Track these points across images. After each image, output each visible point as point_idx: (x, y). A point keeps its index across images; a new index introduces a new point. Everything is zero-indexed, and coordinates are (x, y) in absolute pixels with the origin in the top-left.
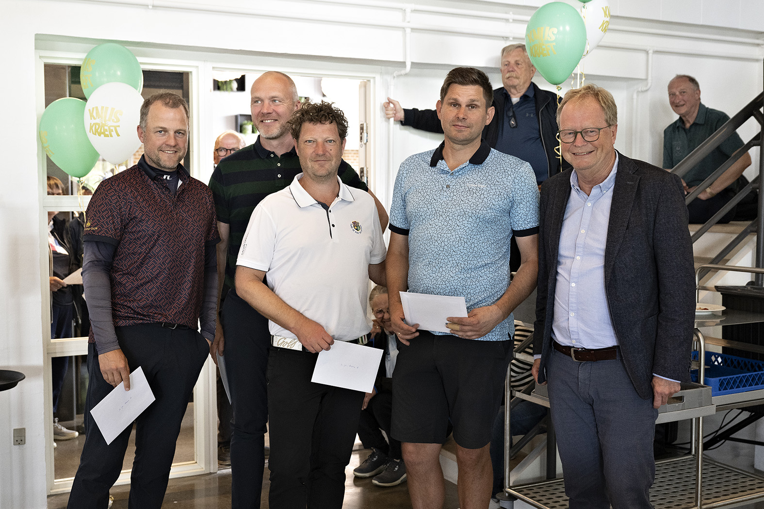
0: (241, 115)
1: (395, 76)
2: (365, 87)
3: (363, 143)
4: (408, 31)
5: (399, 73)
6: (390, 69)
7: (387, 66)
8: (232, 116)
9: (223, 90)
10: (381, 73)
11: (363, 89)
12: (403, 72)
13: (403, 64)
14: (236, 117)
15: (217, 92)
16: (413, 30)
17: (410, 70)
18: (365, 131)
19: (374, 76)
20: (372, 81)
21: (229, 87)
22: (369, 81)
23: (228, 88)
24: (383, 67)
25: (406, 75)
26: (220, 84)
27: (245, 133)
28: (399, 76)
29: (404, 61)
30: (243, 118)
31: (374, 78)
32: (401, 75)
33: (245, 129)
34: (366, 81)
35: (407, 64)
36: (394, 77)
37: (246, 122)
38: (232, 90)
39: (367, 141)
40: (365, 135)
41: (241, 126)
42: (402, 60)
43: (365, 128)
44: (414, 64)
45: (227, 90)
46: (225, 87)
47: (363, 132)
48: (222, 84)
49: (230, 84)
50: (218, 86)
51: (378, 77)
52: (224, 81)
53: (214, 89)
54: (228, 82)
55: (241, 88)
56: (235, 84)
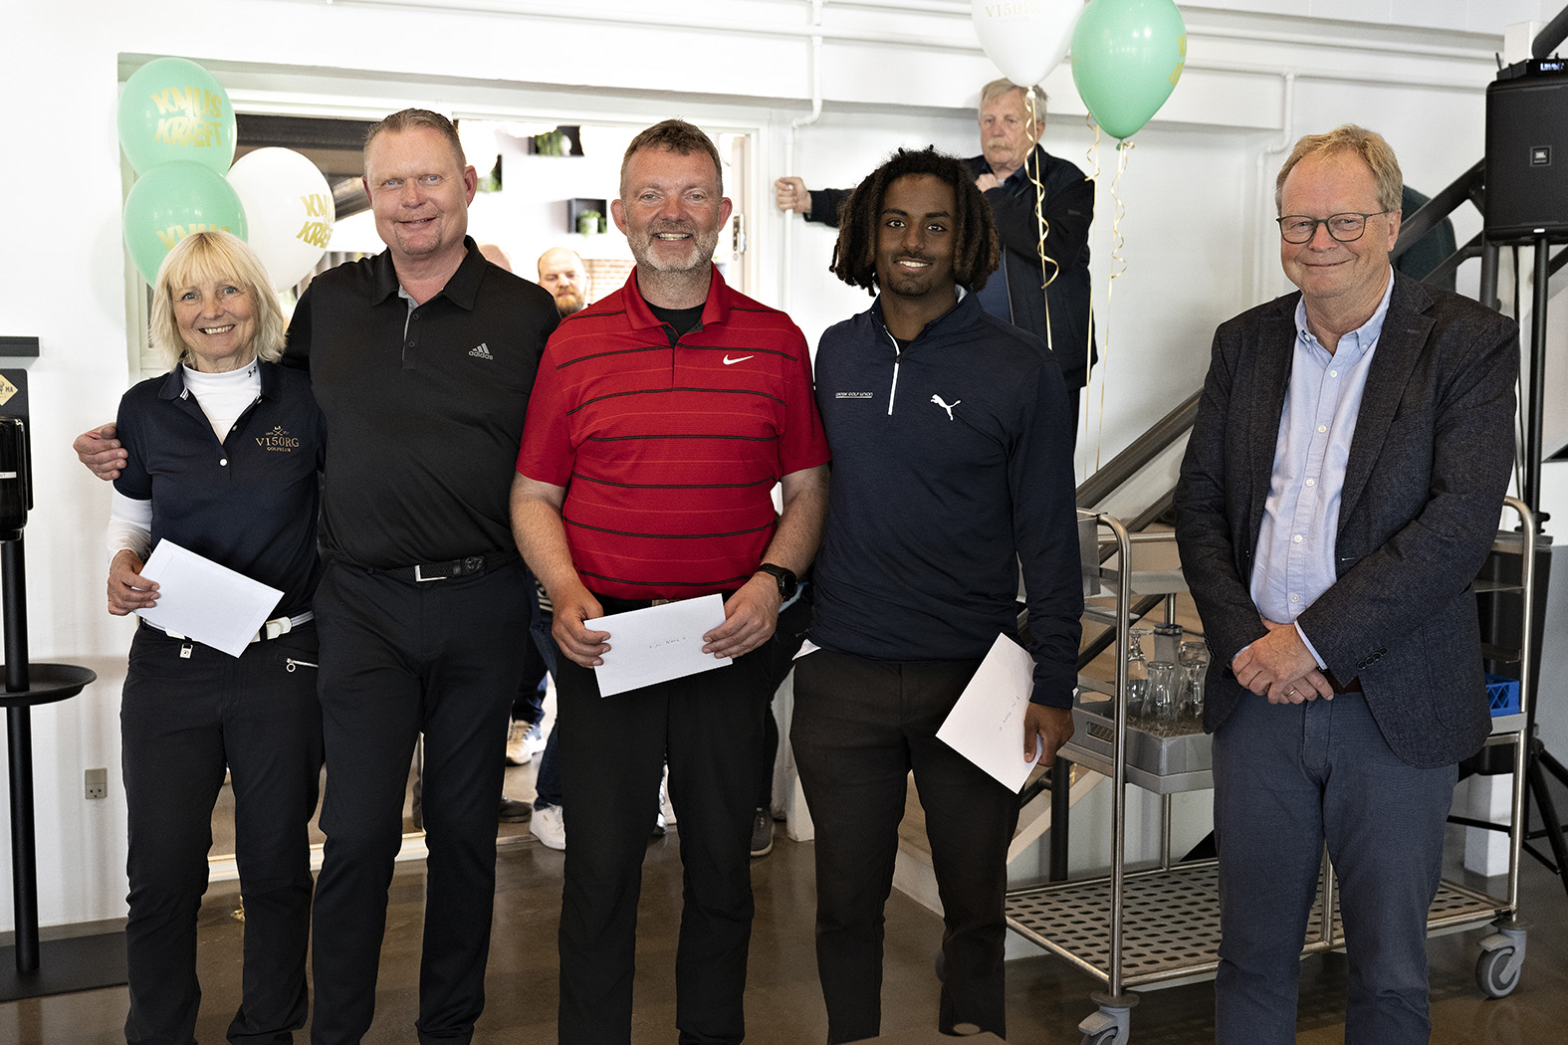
0: (577, 200)
1: (795, 126)
2: (742, 146)
3: (737, 252)
4: (818, 41)
5: (800, 122)
6: (787, 113)
7: (782, 108)
8: (562, 202)
9: (546, 154)
10: (771, 121)
11: (738, 151)
12: (808, 119)
13: (807, 104)
14: (569, 203)
15: (535, 158)
16: (827, 39)
17: (820, 115)
18: (741, 230)
19: (756, 127)
20: (753, 135)
21: (555, 146)
22: (748, 136)
23: (555, 151)
24: (774, 111)
25: (813, 123)
26: (539, 143)
27: (585, 232)
28: (803, 126)
29: (810, 98)
30: (581, 204)
31: (758, 129)
32: (806, 125)
33: (585, 225)
34: (743, 136)
35: (814, 103)
36: (794, 129)
37: (586, 212)
38: (561, 153)
39: (745, 249)
40: (741, 237)
41: (578, 221)
42: (805, 96)
43: (741, 225)
44: (828, 105)
45: (552, 154)
46: (548, 148)
47: (738, 231)
48: (543, 142)
49: (558, 141)
50: (536, 146)
51: (764, 130)
52: (546, 137)
53: (530, 153)
54: (554, 139)
55: (577, 150)
56: (566, 144)
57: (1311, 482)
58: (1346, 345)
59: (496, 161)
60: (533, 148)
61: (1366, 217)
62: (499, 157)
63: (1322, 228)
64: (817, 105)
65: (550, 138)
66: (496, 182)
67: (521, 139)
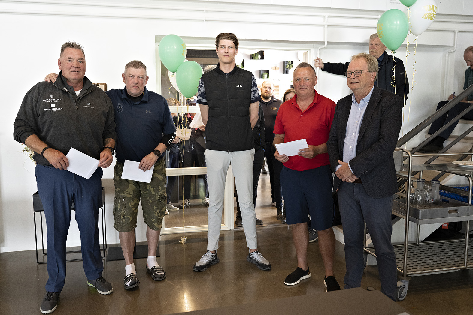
0: (262, 70)
2: (306, 55)
4: (326, 26)
5: (321, 47)
6: (318, 45)
8: (258, 71)
10: (313, 47)
11: (305, 56)
12: (323, 47)
13: (323, 43)
14: (260, 71)
15: (252, 60)
16: (329, 26)
17: (327, 46)
20: (309, 51)
22: (307, 51)
24: (314, 45)
25: (325, 48)
27: (264, 78)
28: (322, 49)
30: (263, 71)
31: (310, 50)
33: (264, 76)
35: (325, 43)
36: (319, 49)
37: (264, 73)
38: (258, 59)
41: (262, 75)
42: (323, 41)
44: (329, 43)
45: (256, 59)
46: (255, 58)
48: (254, 56)
49: (257, 56)
50: (252, 57)
51: (312, 50)
52: (254, 55)
53: (251, 59)
54: (257, 55)
55: (262, 58)
56: (259, 56)
57: (353, 134)
58: (362, 103)
59: (242, 61)
60: (251, 58)
61: (362, 71)
62: (243, 60)
63: (353, 74)
64: (326, 43)
65: (256, 55)
66: (242, 66)
67: (249, 55)
